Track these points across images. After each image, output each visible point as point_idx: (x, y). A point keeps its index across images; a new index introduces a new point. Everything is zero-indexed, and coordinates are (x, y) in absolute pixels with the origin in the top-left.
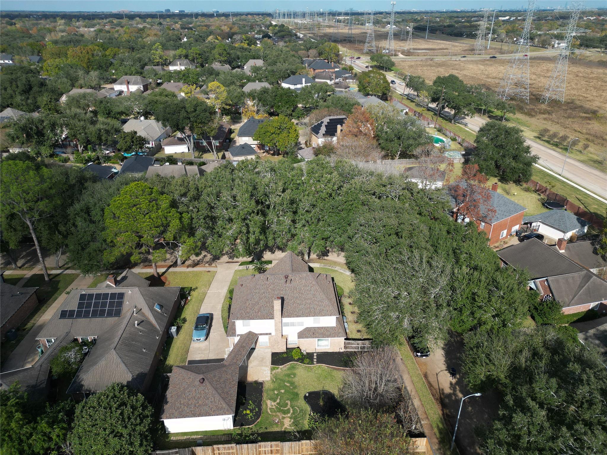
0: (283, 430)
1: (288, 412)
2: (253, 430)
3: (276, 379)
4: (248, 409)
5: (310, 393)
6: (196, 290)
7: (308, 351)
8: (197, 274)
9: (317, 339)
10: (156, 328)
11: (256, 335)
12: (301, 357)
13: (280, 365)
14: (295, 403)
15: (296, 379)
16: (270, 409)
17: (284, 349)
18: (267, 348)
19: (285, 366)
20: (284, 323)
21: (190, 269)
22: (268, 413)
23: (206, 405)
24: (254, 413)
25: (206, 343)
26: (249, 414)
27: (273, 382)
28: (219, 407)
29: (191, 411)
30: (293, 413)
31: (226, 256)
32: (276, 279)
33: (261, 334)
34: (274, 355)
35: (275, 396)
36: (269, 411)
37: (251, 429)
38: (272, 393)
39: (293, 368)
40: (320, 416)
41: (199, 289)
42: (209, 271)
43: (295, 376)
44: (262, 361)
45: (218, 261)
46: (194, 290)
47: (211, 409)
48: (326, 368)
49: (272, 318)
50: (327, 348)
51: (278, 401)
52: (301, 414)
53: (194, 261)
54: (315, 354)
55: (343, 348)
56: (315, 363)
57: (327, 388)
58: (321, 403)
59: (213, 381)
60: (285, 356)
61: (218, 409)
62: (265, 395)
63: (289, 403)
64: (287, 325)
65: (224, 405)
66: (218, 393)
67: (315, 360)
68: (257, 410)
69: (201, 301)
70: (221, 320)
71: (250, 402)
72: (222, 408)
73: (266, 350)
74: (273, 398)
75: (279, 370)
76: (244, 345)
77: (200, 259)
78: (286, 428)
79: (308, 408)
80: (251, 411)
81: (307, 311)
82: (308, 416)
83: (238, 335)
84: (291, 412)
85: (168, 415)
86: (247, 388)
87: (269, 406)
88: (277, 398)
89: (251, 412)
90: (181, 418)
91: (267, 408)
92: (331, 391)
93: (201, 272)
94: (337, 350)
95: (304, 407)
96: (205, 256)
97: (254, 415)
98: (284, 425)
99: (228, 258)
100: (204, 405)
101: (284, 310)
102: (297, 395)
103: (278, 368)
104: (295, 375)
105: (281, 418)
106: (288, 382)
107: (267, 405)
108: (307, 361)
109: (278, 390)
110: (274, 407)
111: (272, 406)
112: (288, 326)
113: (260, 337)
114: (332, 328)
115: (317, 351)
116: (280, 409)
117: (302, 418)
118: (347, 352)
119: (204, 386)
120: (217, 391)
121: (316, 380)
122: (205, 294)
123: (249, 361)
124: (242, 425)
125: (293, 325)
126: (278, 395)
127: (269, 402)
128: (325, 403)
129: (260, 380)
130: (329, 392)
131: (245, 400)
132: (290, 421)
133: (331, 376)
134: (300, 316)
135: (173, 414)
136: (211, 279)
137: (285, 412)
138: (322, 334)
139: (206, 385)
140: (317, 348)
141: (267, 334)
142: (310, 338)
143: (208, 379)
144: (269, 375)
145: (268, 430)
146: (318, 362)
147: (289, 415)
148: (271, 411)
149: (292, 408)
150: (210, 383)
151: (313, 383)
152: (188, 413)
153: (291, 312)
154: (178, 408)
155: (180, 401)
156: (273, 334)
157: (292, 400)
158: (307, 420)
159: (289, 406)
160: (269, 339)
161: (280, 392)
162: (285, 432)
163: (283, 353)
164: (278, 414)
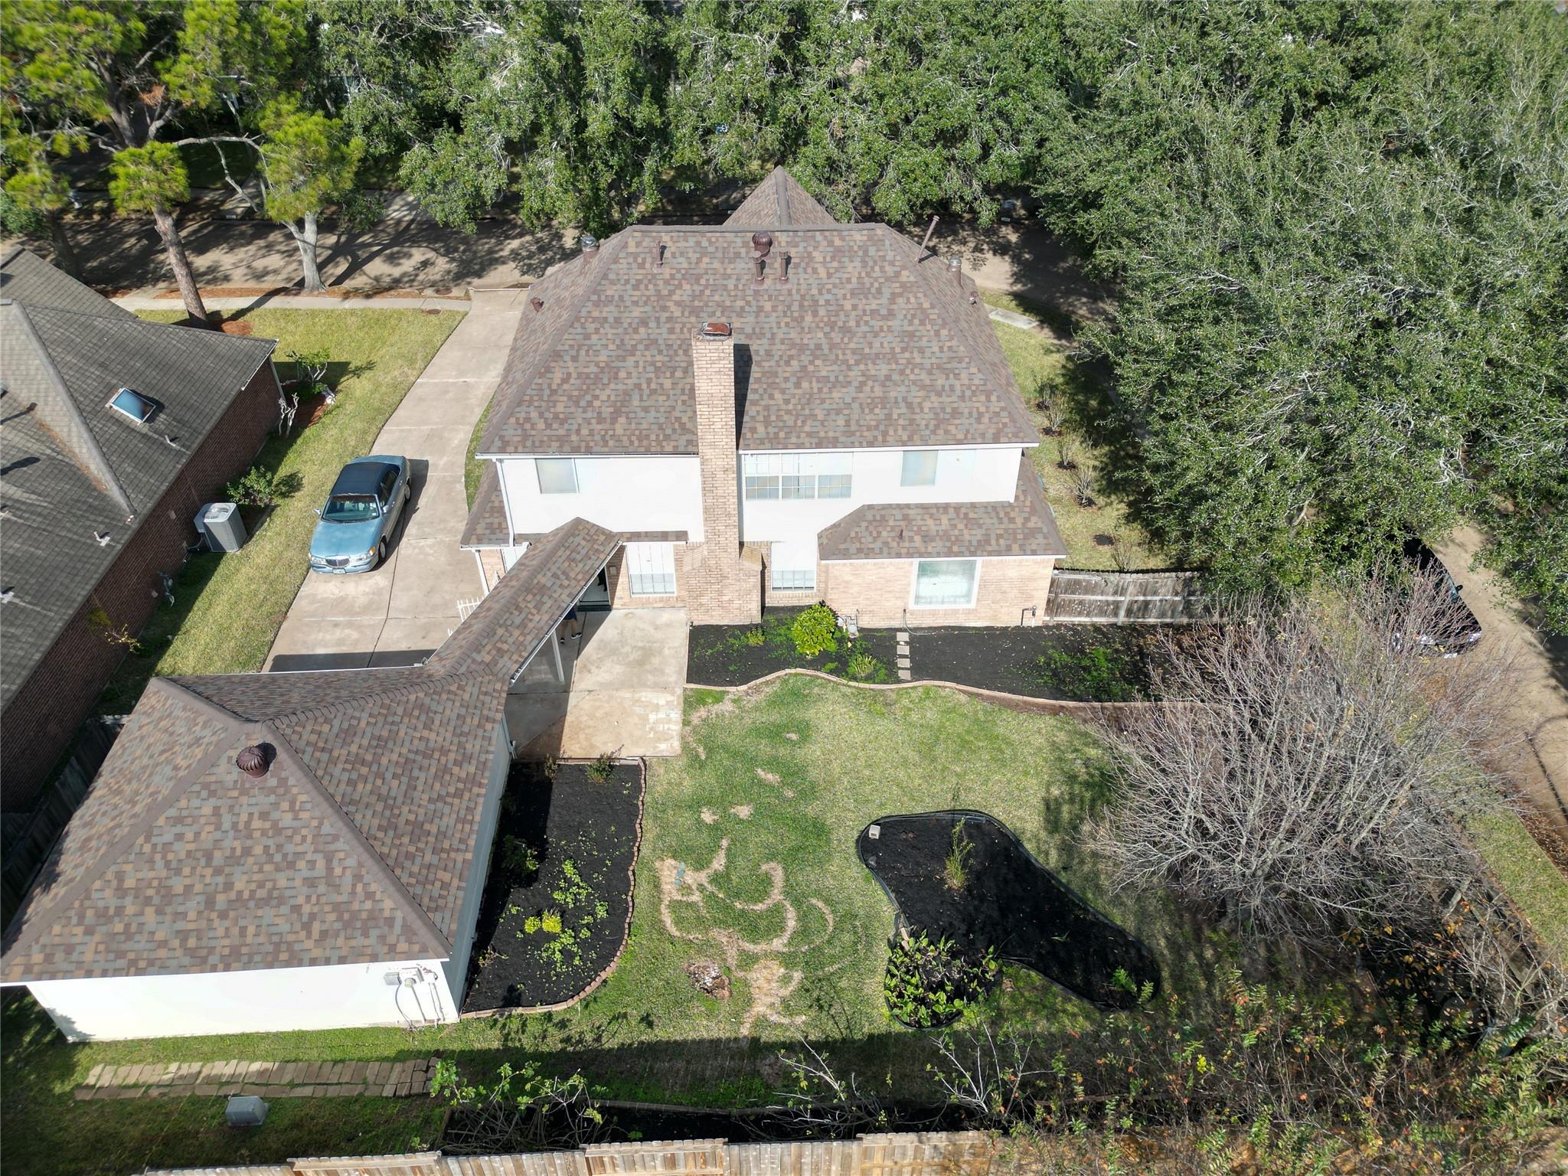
0: (745, 1031)
1: (773, 924)
2: (573, 1031)
3: (710, 751)
4: (553, 905)
5: (889, 825)
6: (368, 374)
7: (867, 622)
8: (382, 320)
9: (916, 561)
10: (103, 497)
11: (610, 536)
12: (833, 647)
13: (732, 683)
14: (809, 876)
15: (813, 751)
16: (675, 906)
17: (747, 611)
18: (668, 604)
19: (757, 690)
20: (750, 480)
21: (356, 303)
22: (662, 931)
23: (276, 898)
24: (585, 933)
25: (379, 579)
26: (552, 937)
27: (695, 763)
28: (355, 915)
29: (183, 935)
30: (803, 933)
31: (512, 265)
32: (704, 253)
33: (636, 536)
34: (699, 635)
35: (705, 838)
36: (668, 919)
37: (563, 1024)
38: (685, 819)
39: (797, 696)
40: (954, 954)
41: (380, 366)
42: (435, 312)
43: (805, 739)
44: (641, 662)
45: (476, 281)
46: (358, 372)
47: (307, 927)
48: (963, 698)
49: (690, 450)
50: (962, 606)
51: (719, 863)
52: (847, 938)
53: (377, 279)
54: (903, 637)
55: (1041, 612)
56: (904, 675)
57: (972, 800)
58: (955, 878)
59: (334, 761)
60: (755, 640)
61: (347, 925)
62: (648, 830)
63: (778, 875)
64: (765, 489)
65: (388, 904)
66: (356, 830)
67: (906, 663)
68: (601, 912)
69: (383, 414)
70: (461, 486)
71: (568, 868)
72: (373, 916)
73: (666, 616)
74: (690, 850)
75: (727, 706)
76: (544, 579)
77: (404, 274)
78: (761, 1022)
79: (885, 907)
80: (568, 918)
81: (870, 419)
82: (885, 952)
83: (518, 539)
84: (792, 924)
85: (37, 957)
86: (558, 795)
87: (670, 890)
88: (713, 850)
89: (564, 923)
90: (117, 972)
91: (655, 905)
92: (998, 813)
93: (400, 314)
94: (1009, 618)
95: (858, 901)
96: (425, 264)
97: (582, 944)
98: (749, 1001)
99: (517, 273)
100: (265, 902)
101: (750, 410)
102: (819, 830)
103: (719, 699)
104: (805, 731)
105: (732, 962)
106: (773, 764)
107: (657, 886)
108: (863, 665)
109: (720, 803)
110: (696, 897)
111: (685, 889)
112: (773, 494)
113: (631, 548)
114: (994, 509)
115: (913, 622)
116: (728, 908)
117: (854, 965)
118: (1058, 626)
119: (272, 791)
120: (348, 819)
121: (914, 756)
122: (403, 391)
123: (578, 663)
124: (512, 999)
125: (798, 493)
126: (716, 831)
127: (669, 871)
128: (976, 879)
129: (630, 754)
130: (991, 820)
131: (541, 857)
132: (786, 980)
133: (993, 738)
134: (834, 443)
135: (69, 949)
136: (438, 338)
137: (757, 928)
138: (945, 536)
139: (283, 782)
140: (912, 606)
141: (664, 536)
142: (880, 554)
143: (296, 752)
144: (675, 728)
145: (662, 1033)
146: (919, 671)
147: (778, 944)
148: (679, 922)
149: (797, 902)
150: (308, 771)
151: (902, 774)
152: (163, 944)
153: (789, 420)
154: (103, 916)
155: (120, 876)
156: (696, 535)
157: (792, 858)
158: (880, 977)
159: (776, 895)
160: (679, 561)
161: (726, 815)
162: (756, 1048)
163: (744, 629)
164: (720, 935)
